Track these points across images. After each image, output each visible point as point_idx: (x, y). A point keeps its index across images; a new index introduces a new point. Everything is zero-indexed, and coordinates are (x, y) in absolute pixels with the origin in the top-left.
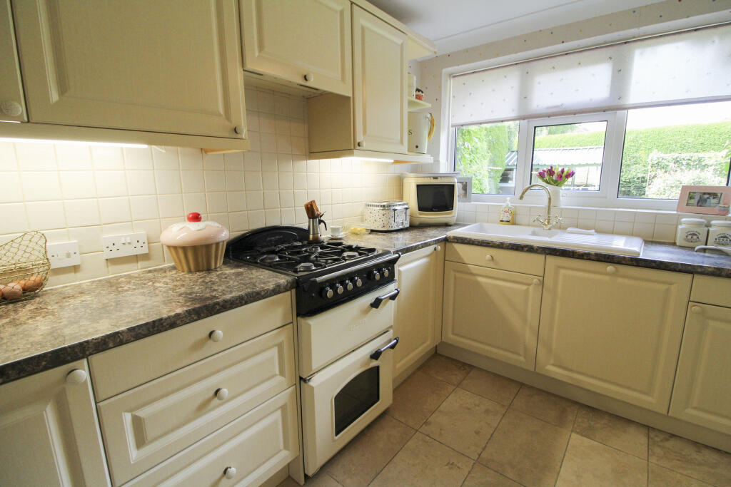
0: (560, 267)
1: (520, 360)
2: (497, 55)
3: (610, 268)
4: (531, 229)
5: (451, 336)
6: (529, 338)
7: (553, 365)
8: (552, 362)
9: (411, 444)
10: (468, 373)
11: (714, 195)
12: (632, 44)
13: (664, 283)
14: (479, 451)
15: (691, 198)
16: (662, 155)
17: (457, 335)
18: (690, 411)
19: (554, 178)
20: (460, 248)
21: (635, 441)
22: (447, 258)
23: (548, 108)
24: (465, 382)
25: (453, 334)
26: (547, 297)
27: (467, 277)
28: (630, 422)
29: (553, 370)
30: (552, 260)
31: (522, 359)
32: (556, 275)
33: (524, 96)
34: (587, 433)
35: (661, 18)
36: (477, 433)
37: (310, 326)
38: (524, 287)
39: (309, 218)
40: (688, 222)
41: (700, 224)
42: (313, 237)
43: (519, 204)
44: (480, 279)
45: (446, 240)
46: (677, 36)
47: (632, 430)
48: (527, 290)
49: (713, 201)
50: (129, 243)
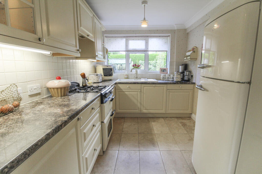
0: (144, 87)
1: (137, 111)
2: (120, 34)
3: (154, 85)
4: (133, 79)
5: (119, 110)
6: (139, 105)
7: (145, 110)
8: (144, 109)
9: (122, 136)
10: (125, 119)
11: (165, 70)
12: (149, 37)
13: (162, 87)
14: (138, 131)
15: (162, 70)
16: (142, 62)
17: (121, 109)
18: (169, 111)
19: (137, 66)
20: (119, 85)
21: (162, 120)
22: (116, 89)
23: (133, 49)
24: (125, 121)
25: (119, 109)
26: (142, 94)
27: (122, 93)
28: (160, 117)
29: (145, 111)
30: (143, 85)
31: (138, 111)
32: (144, 88)
33: (127, 45)
34: (154, 121)
35: (154, 33)
36: (135, 129)
37: (104, 106)
38: (137, 93)
39: (83, 78)
40: (162, 75)
41: (164, 76)
42: (85, 85)
43: (131, 73)
44: (126, 93)
45: (116, 84)
46: (157, 37)
47: (161, 119)
48: (138, 93)
49: (165, 71)
50: (36, 89)
